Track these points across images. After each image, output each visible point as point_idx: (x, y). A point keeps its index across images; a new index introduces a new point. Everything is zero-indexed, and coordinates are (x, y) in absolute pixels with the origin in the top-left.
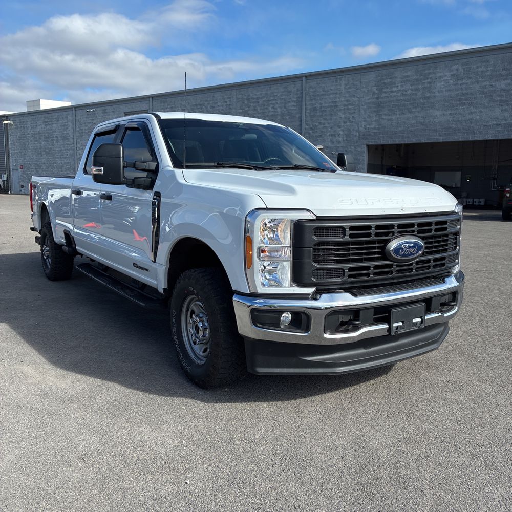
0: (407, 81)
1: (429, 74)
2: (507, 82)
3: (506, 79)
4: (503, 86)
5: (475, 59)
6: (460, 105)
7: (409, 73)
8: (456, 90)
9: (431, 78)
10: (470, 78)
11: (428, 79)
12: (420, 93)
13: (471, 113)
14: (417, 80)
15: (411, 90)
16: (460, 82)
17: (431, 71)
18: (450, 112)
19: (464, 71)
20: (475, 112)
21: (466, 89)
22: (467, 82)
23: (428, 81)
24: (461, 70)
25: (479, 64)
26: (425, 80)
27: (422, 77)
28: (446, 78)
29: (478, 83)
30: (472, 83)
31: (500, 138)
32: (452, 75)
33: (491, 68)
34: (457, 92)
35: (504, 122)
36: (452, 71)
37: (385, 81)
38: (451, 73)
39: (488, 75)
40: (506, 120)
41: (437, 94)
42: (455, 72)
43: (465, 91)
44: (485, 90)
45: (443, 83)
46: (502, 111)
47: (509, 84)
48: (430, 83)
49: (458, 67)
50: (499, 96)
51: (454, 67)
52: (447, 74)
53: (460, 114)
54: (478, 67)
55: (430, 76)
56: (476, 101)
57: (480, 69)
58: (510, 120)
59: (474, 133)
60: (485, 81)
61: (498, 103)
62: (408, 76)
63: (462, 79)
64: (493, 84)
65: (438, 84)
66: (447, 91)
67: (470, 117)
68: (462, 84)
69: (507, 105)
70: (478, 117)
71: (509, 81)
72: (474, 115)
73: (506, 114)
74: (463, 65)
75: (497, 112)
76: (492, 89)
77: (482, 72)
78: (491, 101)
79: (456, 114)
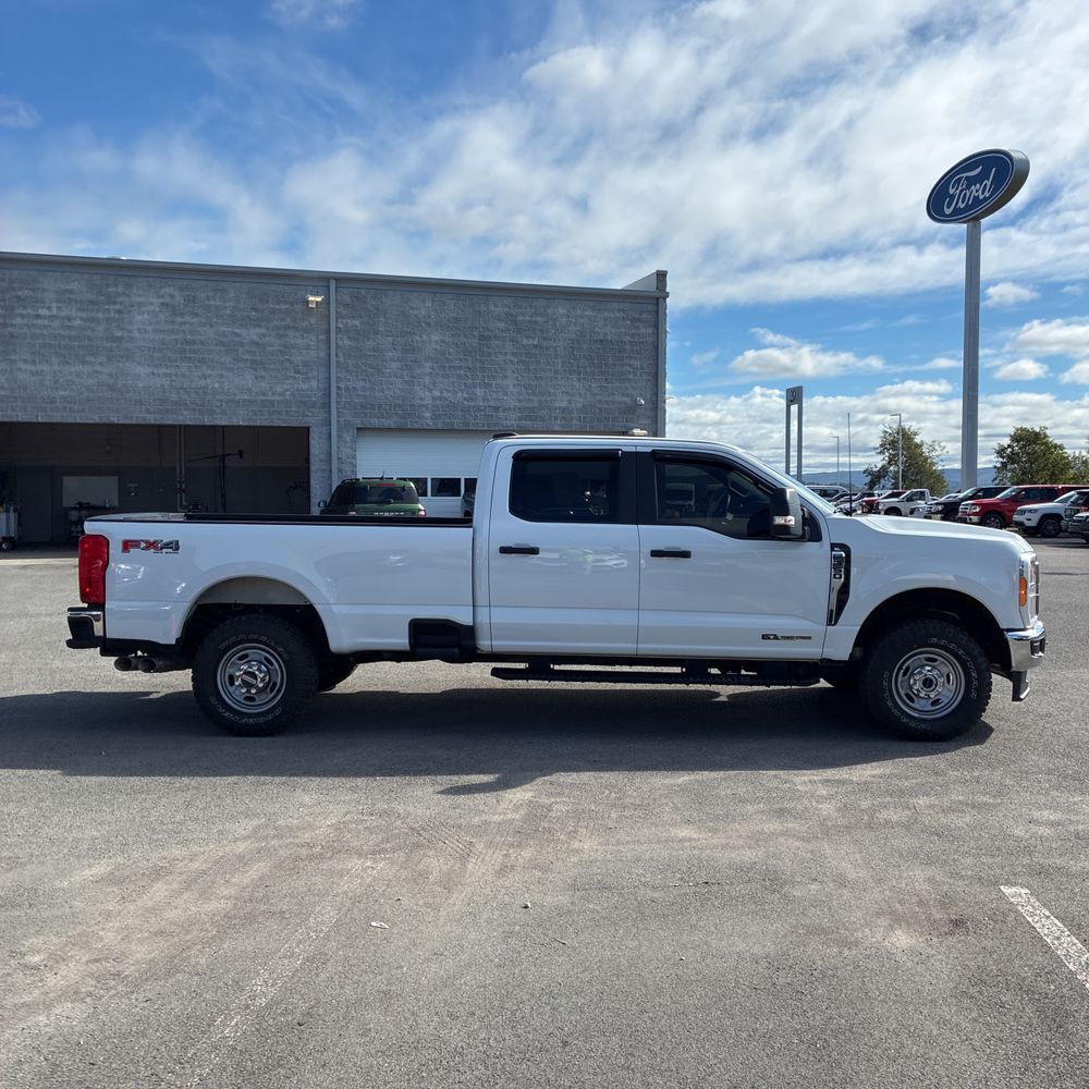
0: (70, 300)
1: (118, 294)
2: (258, 330)
3: (260, 326)
4: (255, 338)
5: (204, 283)
6: (183, 359)
7: (73, 286)
8: (173, 332)
9: (121, 303)
10: (196, 315)
11: (114, 303)
12: (101, 328)
13: (205, 377)
14: (92, 302)
15: (82, 319)
16: (179, 319)
17: (120, 289)
18: (164, 371)
19: (184, 300)
20: (210, 376)
21: (191, 333)
22: (191, 321)
23: (118, 307)
24: (179, 298)
25: (211, 294)
26: (108, 304)
27: (102, 298)
28: (152, 308)
29: (211, 326)
30: (201, 324)
31: (258, 423)
32: (163, 304)
33: (232, 304)
34: (177, 337)
35: (261, 397)
36: (162, 297)
37: (20, 293)
38: (161, 300)
39: (227, 315)
40: (264, 394)
41: (136, 334)
42: (167, 300)
43: (189, 337)
44: (225, 340)
45: (146, 316)
46: (256, 378)
47: (264, 335)
48: (119, 312)
49: (172, 292)
50: (249, 352)
51: (166, 290)
52: (151, 300)
53: (183, 376)
54: (208, 298)
55: (121, 299)
56: (212, 356)
57: (212, 303)
58: (270, 394)
59: (212, 413)
60: (223, 324)
61: (249, 365)
62: (71, 292)
63: (182, 315)
64: (237, 331)
65: (138, 318)
66: (155, 331)
67: (202, 383)
68: (185, 323)
69: (264, 369)
70: (216, 385)
71: (263, 331)
72: (209, 381)
73: (264, 385)
74: (182, 289)
75: (248, 379)
76: (237, 339)
77: (217, 308)
78: (237, 359)
79: (176, 375)
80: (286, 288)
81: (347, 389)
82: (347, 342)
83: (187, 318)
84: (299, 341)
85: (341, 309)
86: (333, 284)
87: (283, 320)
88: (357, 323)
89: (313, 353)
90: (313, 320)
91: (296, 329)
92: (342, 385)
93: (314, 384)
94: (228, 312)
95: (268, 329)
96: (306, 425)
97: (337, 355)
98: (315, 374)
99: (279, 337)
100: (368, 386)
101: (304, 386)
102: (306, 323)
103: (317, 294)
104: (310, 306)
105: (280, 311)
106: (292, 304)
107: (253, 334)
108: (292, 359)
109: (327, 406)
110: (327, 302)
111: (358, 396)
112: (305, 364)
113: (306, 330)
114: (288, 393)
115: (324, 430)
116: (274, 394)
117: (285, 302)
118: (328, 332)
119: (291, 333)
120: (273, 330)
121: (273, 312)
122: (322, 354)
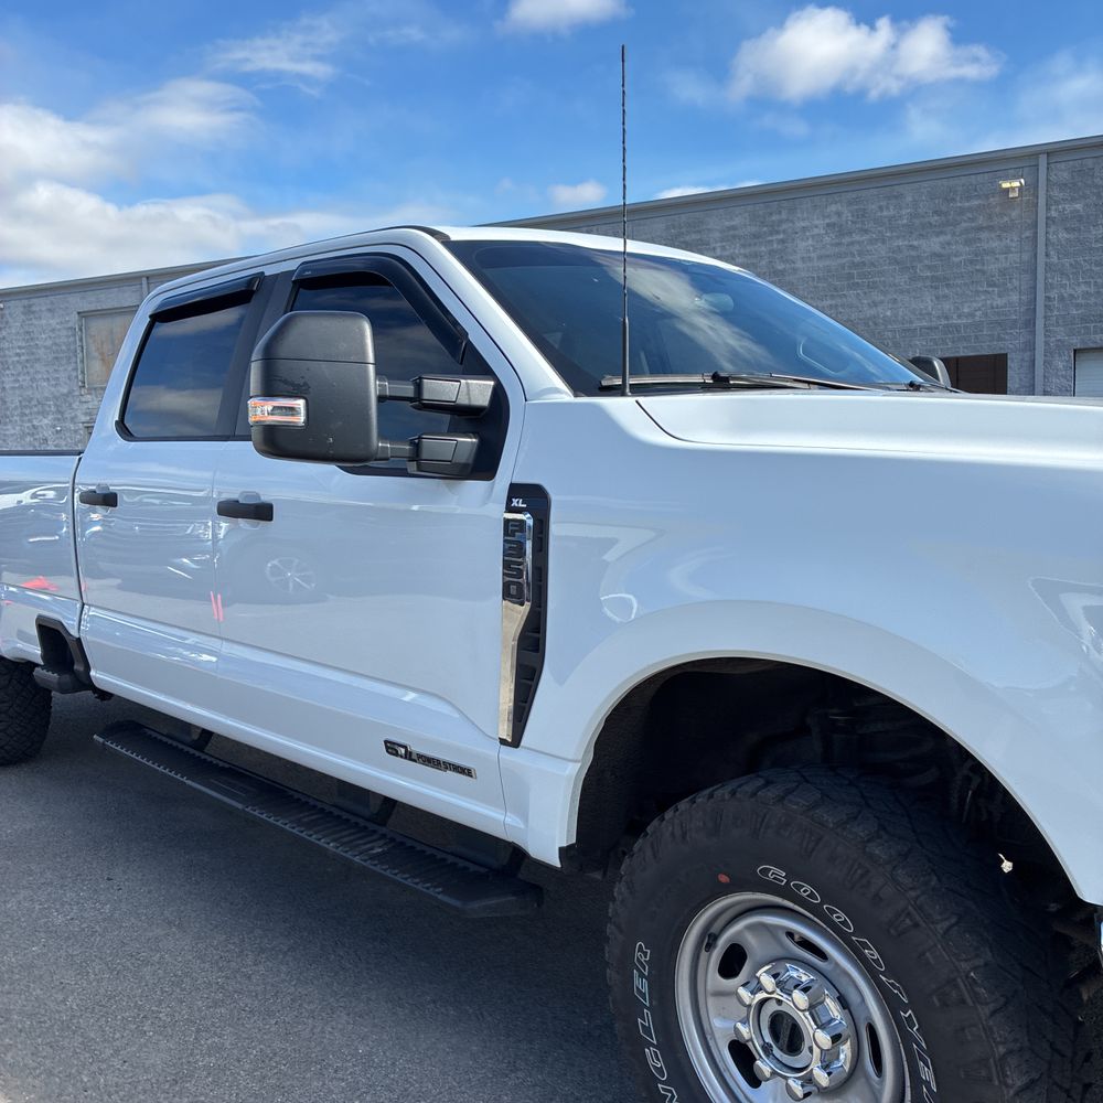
0: (734, 237)
1: (781, 222)
2: (942, 238)
3: (942, 233)
4: (937, 248)
5: (874, 191)
6: (850, 287)
7: (737, 221)
8: (839, 256)
9: (784, 232)
10: (866, 231)
11: (778, 232)
12: (764, 262)
13: (875, 304)
14: (755, 236)
15: (745, 256)
16: (846, 240)
17: (784, 216)
18: (829, 302)
19: (853, 216)
20: (882, 302)
21: (860, 253)
22: (861, 239)
23: (781, 236)
24: (847, 215)
25: (883, 203)
26: (771, 234)
27: (765, 229)
28: (816, 231)
29: (884, 242)
30: (871, 242)
32: (828, 225)
33: (909, 211)
34: (844, 260)
35: (944, 322)
36: (828, 216)
37: (687, 238)
38: (827, 221)
39: (903, 226)
40: (947, 318)
41: (799, 265)
42: (834, 219)
43: (857, 259)
44: (899, 257)
45: (810, 242)
46: (937, 298)
47: (949, 244)
48: (783, 241)
49: (839, 209)
50: (929, 268)
51: (833, 208)
52: (817, 222)
54: (881, 208)
55: (784, 226)
56: (882, 279)
57: (885, 213)
58: (955, 316)
60: (898, 238)
61: (928, 283)
62: (734, 228)
63: (850, 233)
64: (915, 243)
65: (802, 245)
66: (820, 258)
67: (873, 312)
68: (852, 243)
69: (948, 286)
70: (889, 313)
71: (948, 237)
72: (880, 309)
73: (947, 306)
74: (850, 203)
75: (928, 302)
76: (913, 253)
77: (891, 218)
78: (914, 279)
79: (843, 306)
80: (979, 177)
81: (1062, 299)
82: (1063, 235)
83: (856, 237)
84: (995, 244)
85: (1056, 193)
86: (1043, 160)
87: (972, 220)
88: (1078, 206)
89: (1014, 257)
90: (1014, 214)
91: (991, 228)
92: (1054, 294)
93: (1015, 297)
94: (905, 221)
95: (954, 234)
96: (1003, 352)
97: (1047, 255)
98: (1016, 283)
99: (968, 242)
100: (1092, 290)
101: (999, 302)
102: (1006, 219)
103: (1015, 178)
104: (1011, 196)
105: (970, 209)
106: (987, 197)
107: (934, 244)
108: (985, 268)
109: (1030, 324)
110: (1031, 188)
111: (1078, 306)
112: (1002, 273)
113: (1005, 228)
114: (978, 313)
115: (1027, 355)
116: (959, 317)
117: (978, 197)
118: (1035, 225)
119: (984, 235)
120: (961, 234)
121: (962, 211)
122: (1026, 257)
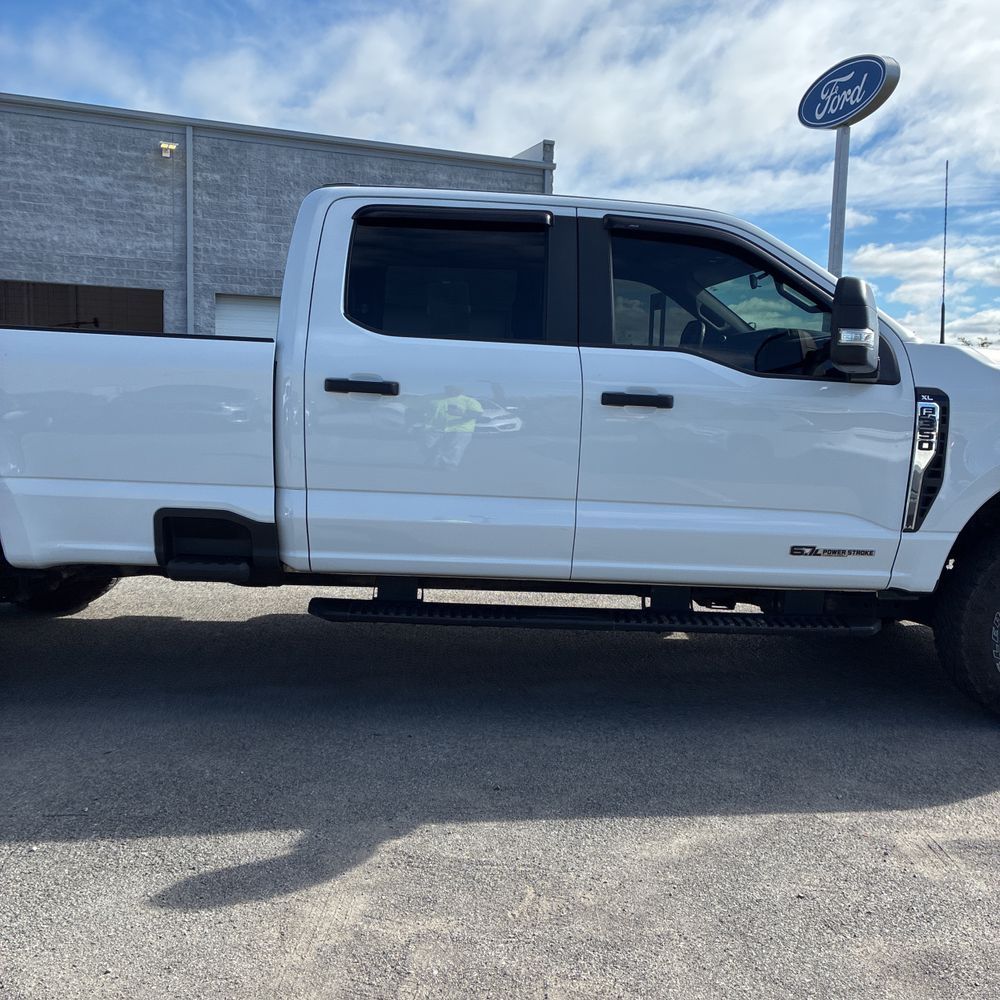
2: (104, 179)
3: (106, 174)
4: (101, 188)
5: (39, 120)
6: (15, 206)
10: (31, 156)
13: (42, 228)
19: (17, 138)
20: (49, 227)
21: (25, 176)
22: (25, 163)
24: (10, 136)
25: (48, 133)
29: (49, 170)
30: (36, 167)
31: (105, 284)
33: (73, 146)
34: (9, 180)
35: (110, 255)
39: (68, 159)
40: (111, 251)
43: (22, 181)
44: (66, 187)
46: (102, 232)
47: (111, 185)
50: (94, 203)
53: (17, 225)
54: (45, 137)
56: (50, 205)
57: (49, 143)
58: (118, 251)
59: (51, 269)
60: (63, 169)
61: (94, 218)
63: (14, 154)
64: (80, 178)
67: (40, 234)
68: (16, 164)
69: (111, 222)
70: (56, 238)
71: (111, 180)
72: (47, 233)
73: (112, 241)
74: (13, 125)
75: (92, 234)
76: (80, 187)
77: (55, 149)
78: (80, 210)
79: (8, 223)
80: (137, 133)
81: (206, 251)
82: (207, 199)
83: (20, 159)
84: (152, 194)
85: (199, 161)
86: (189, 132)
87: (132, 169)
88: (217, 177)
89: (168, 208)
90: (167, 171)
91: (148, 180)
92: (200, 245)
93: (169, 243)
94: (70, 155)
95: (115, 177)
96: (160, 288)
97: (194, 212)
98: (171, 232)
99: (128, 187)
100: (229, 247)
101: (156, 244)
102: (160, 174)
103: (173, 141)
104: (164, 155)
105: (129, 158)
106: (144, 151)
107: (98, 182)
108: (144, 213)
109: (182, 268)
110: (182, 150)
111: (219, 259)
112: (159, 220)
113: (161, 182)
114: (139, 252)
115: (180, 293)
116: (123, 252)
117: (136, 149)
118: (184, 185)
119: (142, 184)
120: (122, 179)
121: (122, 159)
122: (178, 210)
